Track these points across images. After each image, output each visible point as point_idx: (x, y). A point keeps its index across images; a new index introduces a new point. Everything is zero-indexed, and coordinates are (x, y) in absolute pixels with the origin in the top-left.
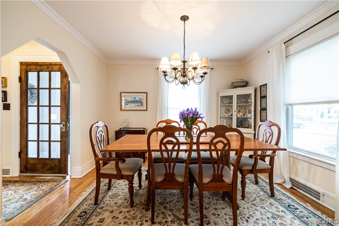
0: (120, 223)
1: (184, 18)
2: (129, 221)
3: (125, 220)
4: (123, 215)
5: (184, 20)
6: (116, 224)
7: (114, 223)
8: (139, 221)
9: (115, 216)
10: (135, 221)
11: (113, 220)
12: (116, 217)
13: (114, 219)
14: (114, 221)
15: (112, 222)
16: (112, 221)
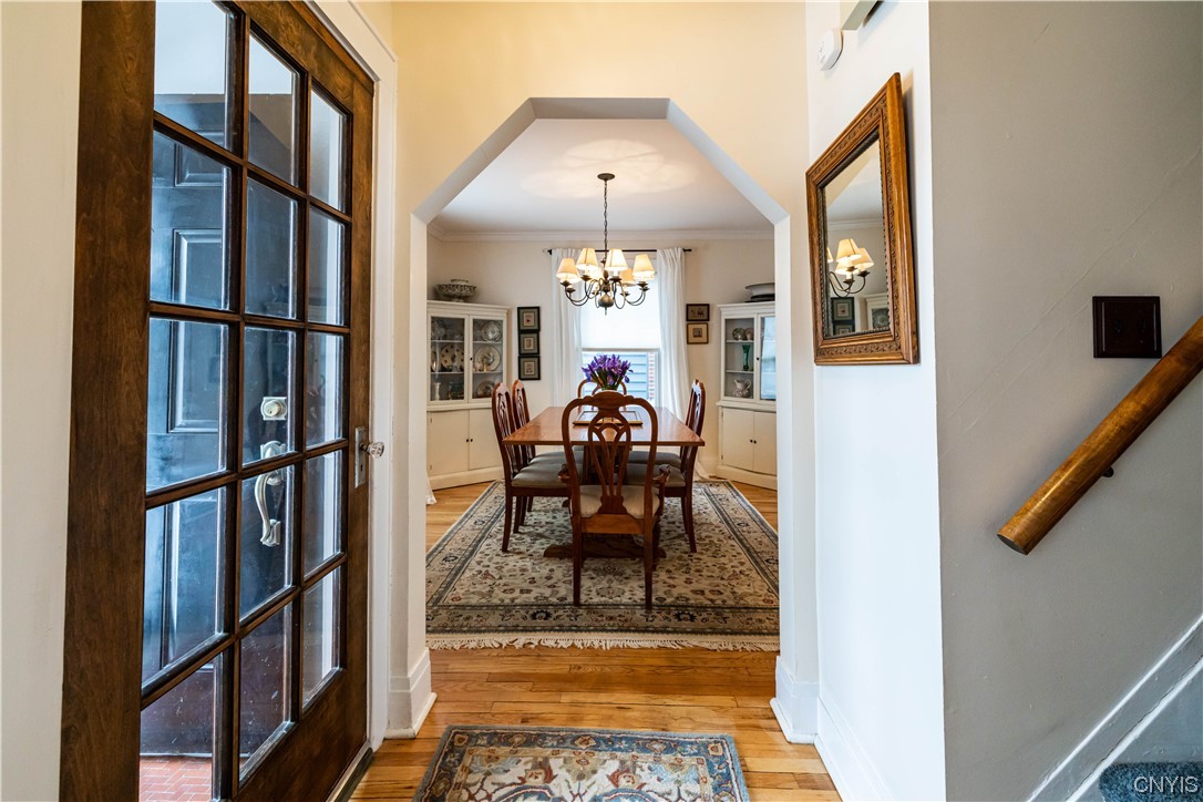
1: (606, 177)
4: (680, 575)
5: (606, 179)
9: (685, 582)
12: (686, 580)
13: (693, 581)
14: (697, 581)
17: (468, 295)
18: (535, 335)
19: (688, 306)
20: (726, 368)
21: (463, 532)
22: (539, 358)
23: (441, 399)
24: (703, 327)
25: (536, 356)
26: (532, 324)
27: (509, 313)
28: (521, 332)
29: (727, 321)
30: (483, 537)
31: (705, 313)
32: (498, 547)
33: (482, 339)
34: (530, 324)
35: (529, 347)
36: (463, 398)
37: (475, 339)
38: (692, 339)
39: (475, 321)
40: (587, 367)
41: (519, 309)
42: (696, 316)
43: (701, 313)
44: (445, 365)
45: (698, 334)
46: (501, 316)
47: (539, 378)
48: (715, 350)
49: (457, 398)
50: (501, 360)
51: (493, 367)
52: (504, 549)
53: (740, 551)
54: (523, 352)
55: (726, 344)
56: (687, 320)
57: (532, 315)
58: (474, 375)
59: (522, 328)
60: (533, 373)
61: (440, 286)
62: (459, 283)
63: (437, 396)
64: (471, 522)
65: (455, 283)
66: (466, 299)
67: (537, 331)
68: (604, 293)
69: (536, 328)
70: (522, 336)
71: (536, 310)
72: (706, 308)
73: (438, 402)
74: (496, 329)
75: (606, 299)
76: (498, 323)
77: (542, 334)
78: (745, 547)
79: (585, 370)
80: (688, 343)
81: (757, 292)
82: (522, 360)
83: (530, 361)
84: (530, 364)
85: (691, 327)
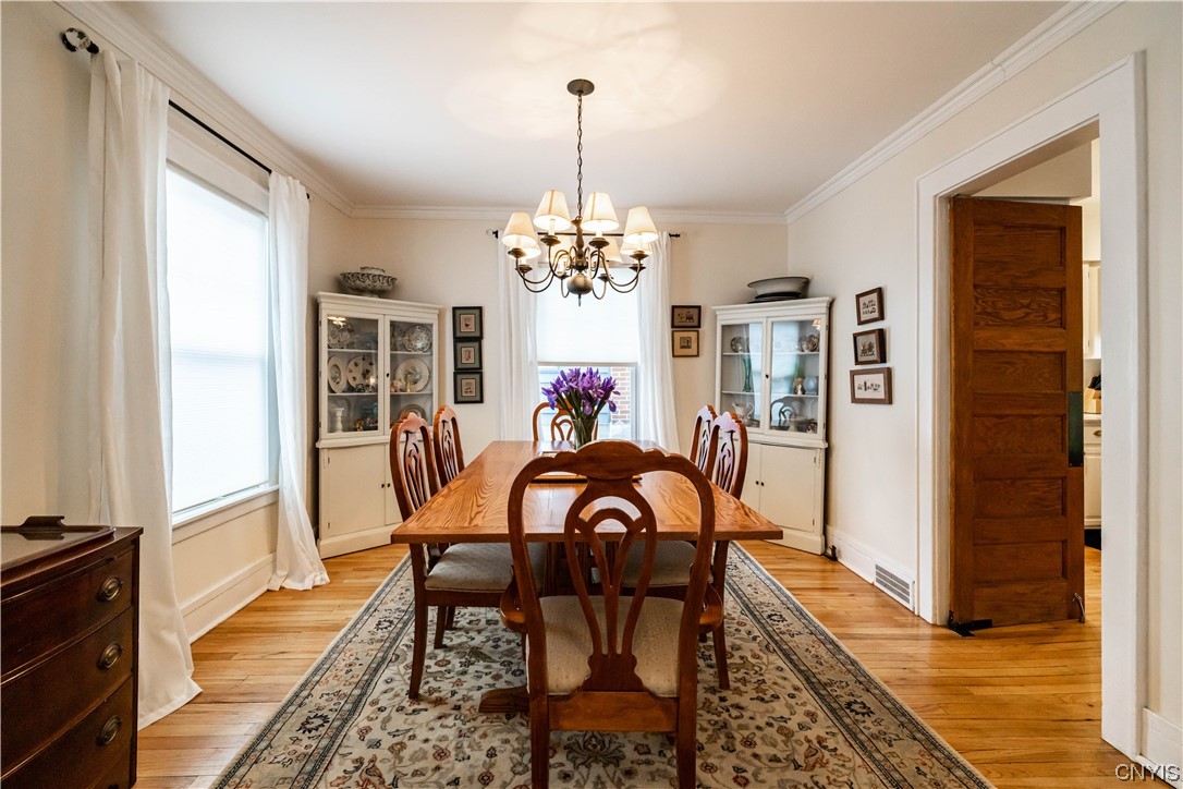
0: (756, 756)
1: (581, 88)
2: (736, 735)
3: (739, 747)
4: (721, 757)
5: (580, 93)
6: (762, 766)
7: (764, 771)
8: (730, 715)
9: (735, 779)
10: (734, 723)
11: (751, 779)
12: (735, 774)
13: (748, 775)
14: (755, 775)
15: (761, 777)
16: (756, 780)
17: (385, 288)
18: (476, 344)
19: (674, 307)
20: (722, 390)
21: (356, 648)
22: (481, 374)
23: (344, 430)
24: (693, 335)
25: (477, 371)
26: (472, 330)
27: (441, 316)
28: (457, 340)
29: (723, 327)
30: (384, 659)
31: (695, 318)
32: (402, 686)
33: (404, 347)
34: (469, 330)
35: (469, 360)
36: (376, 428)
37: (394, 347)
38: (679, 351)
39: (393, 324)
40: (549, 387)
41: (455, 309)
42: (685, 320)
43: (690, 318)
44: (353, 384)
45: (686, 344)
46: (428, 318)
47: (481, 401)
48: (708, 364)
49: (370, 429)
50: (430, 377)
51: (420, 385)
52: (414, 695)
53: (798, 683)
54: (460, 366)
55: (723, 356)
56: (673, 326)
57: (472, 318)
58: (392, 396)
59: (458, 335)
60: (474, 394)
61: (344, 275)
62: (369, 272)
63: (339, 425)
64: (371, 624)
65: (365, 272)
66: (382, 293)
67: (479, 339)
68: (575, 273)
69: (478, 334)
70: (459, 345)
71: (477, 311)
72: (696, 310)
73: (339, 433)
74: (423, 335)
75: (580, 281)
76: (426, 328)
77: (486, 343)
78: (800, 671)
79: (548, 392)
80: (674, 356)
81: (761, 291)
82: (459, 377)
83: (470, 379)
84: (469, 382)
85: (678, 335)
